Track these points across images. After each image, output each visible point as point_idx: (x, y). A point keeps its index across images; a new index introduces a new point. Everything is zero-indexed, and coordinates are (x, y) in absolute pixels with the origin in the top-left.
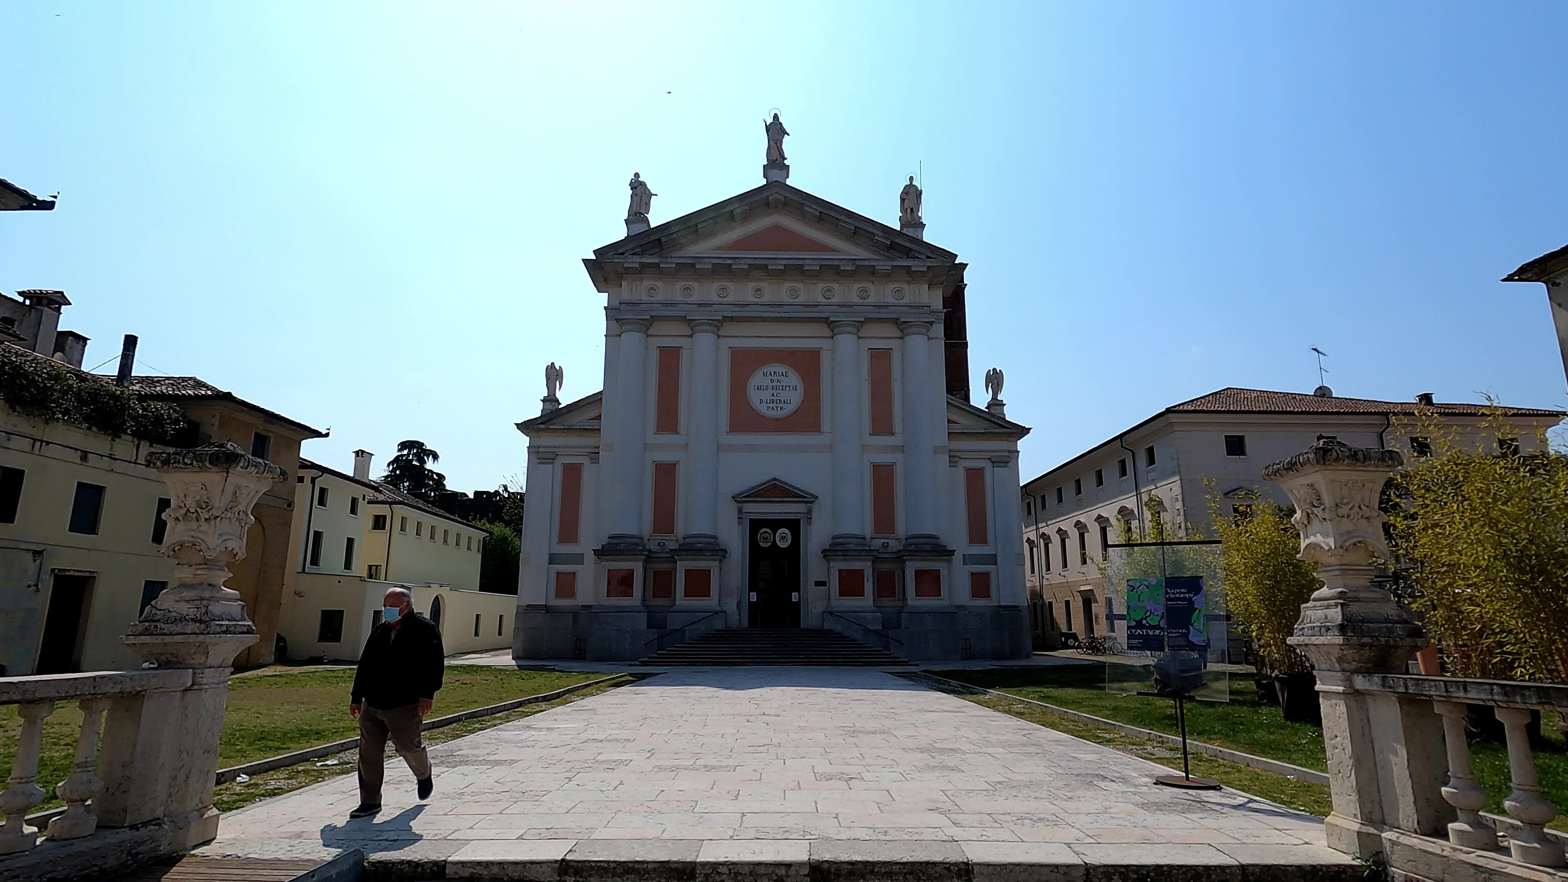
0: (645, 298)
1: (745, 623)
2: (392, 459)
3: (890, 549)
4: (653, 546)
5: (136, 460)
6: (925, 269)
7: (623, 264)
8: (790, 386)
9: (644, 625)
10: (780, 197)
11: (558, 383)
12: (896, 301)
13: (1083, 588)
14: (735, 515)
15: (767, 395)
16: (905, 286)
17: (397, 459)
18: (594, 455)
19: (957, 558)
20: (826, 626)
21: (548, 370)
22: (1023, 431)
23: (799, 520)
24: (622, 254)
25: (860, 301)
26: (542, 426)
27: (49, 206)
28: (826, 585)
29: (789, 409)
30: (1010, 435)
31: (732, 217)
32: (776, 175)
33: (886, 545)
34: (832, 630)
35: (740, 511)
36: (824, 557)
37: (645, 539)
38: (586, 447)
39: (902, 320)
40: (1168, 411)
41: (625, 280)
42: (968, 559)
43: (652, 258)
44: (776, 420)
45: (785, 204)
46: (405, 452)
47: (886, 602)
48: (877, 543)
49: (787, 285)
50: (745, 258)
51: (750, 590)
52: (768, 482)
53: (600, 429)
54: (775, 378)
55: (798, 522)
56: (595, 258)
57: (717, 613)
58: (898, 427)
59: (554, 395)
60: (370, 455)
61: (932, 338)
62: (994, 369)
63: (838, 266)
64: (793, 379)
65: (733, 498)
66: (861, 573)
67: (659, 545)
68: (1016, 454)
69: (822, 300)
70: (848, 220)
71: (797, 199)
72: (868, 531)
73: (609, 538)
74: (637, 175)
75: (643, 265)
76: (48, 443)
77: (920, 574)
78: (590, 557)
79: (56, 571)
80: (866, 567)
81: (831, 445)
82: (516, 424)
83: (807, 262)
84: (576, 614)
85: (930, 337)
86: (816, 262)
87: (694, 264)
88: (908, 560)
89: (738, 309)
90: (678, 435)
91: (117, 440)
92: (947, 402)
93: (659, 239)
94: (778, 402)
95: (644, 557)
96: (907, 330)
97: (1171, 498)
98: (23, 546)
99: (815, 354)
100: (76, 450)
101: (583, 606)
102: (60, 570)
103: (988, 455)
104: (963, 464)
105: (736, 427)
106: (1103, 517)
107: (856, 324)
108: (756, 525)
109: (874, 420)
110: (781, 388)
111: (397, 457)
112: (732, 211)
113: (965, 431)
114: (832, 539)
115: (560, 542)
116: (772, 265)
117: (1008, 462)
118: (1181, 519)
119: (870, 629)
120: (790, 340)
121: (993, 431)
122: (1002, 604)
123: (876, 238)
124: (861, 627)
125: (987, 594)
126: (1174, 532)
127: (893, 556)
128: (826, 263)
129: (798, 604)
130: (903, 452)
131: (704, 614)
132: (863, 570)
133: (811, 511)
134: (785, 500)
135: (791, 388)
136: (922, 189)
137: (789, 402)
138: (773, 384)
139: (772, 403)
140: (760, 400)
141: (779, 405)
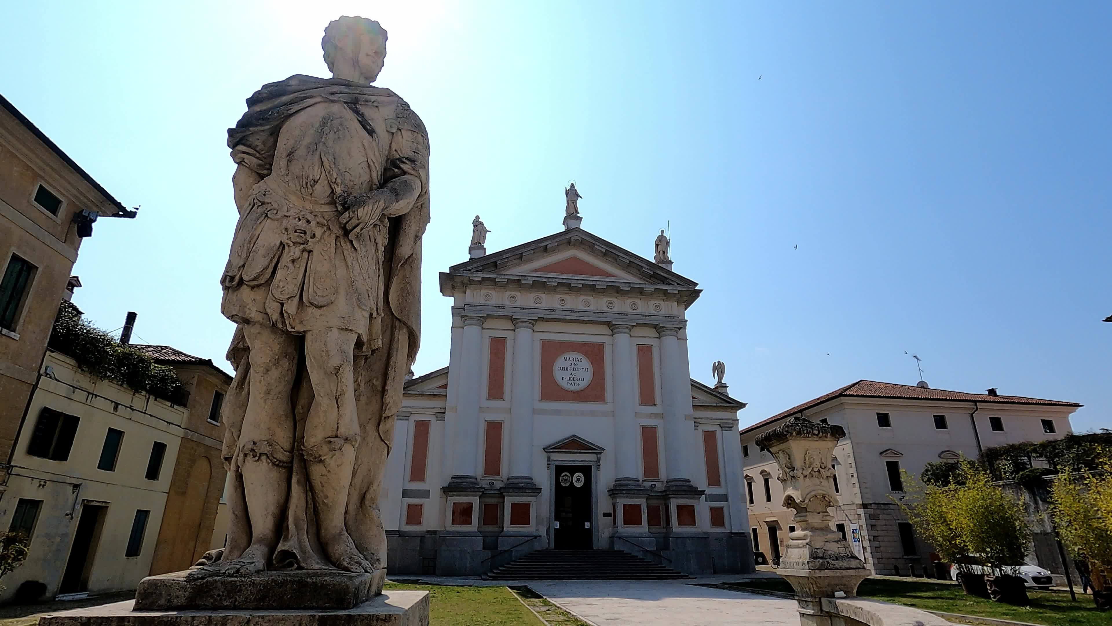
0: (482, 302)
1: (552, 545)
3: (656, 489)
4: (484, 484)
5: (146, 410)
6: (677, 292)
7: (469, 277)
8: (583, 368)
9: (480, 548)
10: (577, 238)
12: (655, 313)
13: (768, 519)
14: (545, 462)
15: (567, 374)
16: (662, 303)
18: (441, 415)
19: (703, 497)
20: (615, 548)
22: (742, 405)
23: (591, 466)
24: (470, 270)
25: (631, 311)
27: (132, 215)
28: (611, 516)
29: (583, 385)
30: (732, 408)
31: (545, 249)
32: (573, 224)
33: (654, 486)
34: (620, 551)
35: (549, 459)
36: (611, 495)
37: (479, 480)
38: (434, 408)
39: (660, 325)
41: (469, 288)
42: (710, 498)
43: (490, 274)
44: (574, 392)
45: (581, 243)
47: (657, 529)
48: (647, 484)
49: (583, 299)
50: (556, 278)
51: (556, 520)
52: (569, 437)
53: (446, 395)
54: (573, 363)
55: (589, 468)
57: (535, 537)
58: (658, 400)
59: (410, 369)
62: (719, 362)
64: (585, 363)
65: (544, 449)
66: (639, 507)
67: (490, 484)
68: (737, 422)
69: (606, 309)
70: (625, 256)
71: (589, 240)
72: (641, 476)
73: (454, 478)
74: (478, 217)
75: (484, 279)
76: (96, 396)
77: (680, 508)
78: (436, 493)
79: (86, 501)
80: (642, 502)
81: (613, 412)
83: (598, 283)
84: (422, 537)
85: (679, 338)
86: (605, 283)
87: (520, 280)
88: (673, 497)
89: (547, 312)
90: (504, 402)
91: (137, 395)
92: (691, 384)
93: (496, 263)
94: (575, 379)
95: (479, 493)
96: (663, 332)
97: (844, 455)
98: (68, 480)
99: (600, 346)
100: (112, 402)
101: (428, 532)
102: (88, 501)
103: (718, 422)
104: (701, 428)
105: (545, 396)
107: (630, 327)
108: (559, 469)
109: (642, 395)
110: (577, 369)
112: (546, 246)
113: (703, 404)
114: (615, 481)
115: (412, 480)
116: (574, 283)
117: (731, 427)
118: (853, 471)
119: (647, 551)
120: (583, 336)
121: (721, 405)
122: (733, 531)
123: (644, 269)
124: (641, 549)
125: (722, 524)
126: (848, 480)
127: (660, 494)
128: (610, 284)
129: (590, 530)
130: (663, 417)
131: (526, 538)
132: (640, 505)
133: (600, 460)
134: (580, 451)
135: (584, 370)
136: (669, 240)
137: (582, 379)
138: (571, 366)
139: (571, 380)
140: (562, 377)
141: (576, 382)
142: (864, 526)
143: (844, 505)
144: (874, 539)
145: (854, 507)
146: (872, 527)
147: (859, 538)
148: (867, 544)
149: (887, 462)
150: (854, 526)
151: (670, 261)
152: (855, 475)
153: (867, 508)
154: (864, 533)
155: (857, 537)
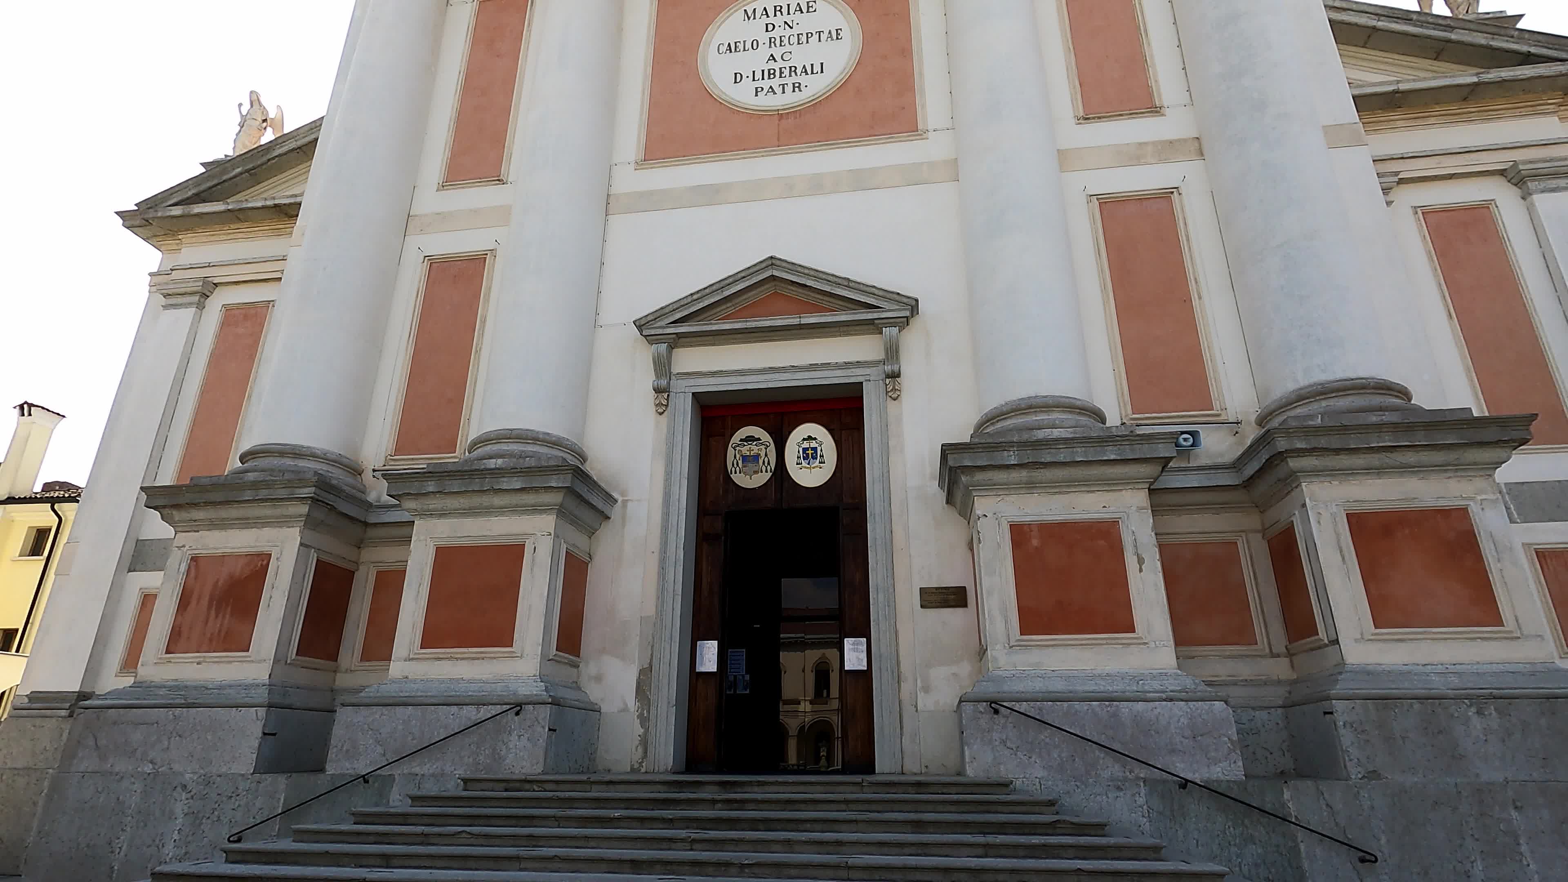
8: (819, 33)
9: (247, 759)
15: (754, 62)
20: (980, 766)
23: (859, 389)
28: (964, 604)
29: (817, 86)
33: (1186, 440)
34: (1005, 785)
35: (662, 367)
44: (781, 116)
51: (697, 633)
52: (751, 271)
54: (778, 21)
55: (853, 395)
57: (518, 706)
58: (1168, 90)
64: (831, 15)
65: (641, 325)
66: (1107, 536)
72: (1110, 402)
77: (1373, 532)
80: (1128, 509)
81: (955, 160)
88: (1316, 473)
90: (502, 187)
94: (786, 72)
95: (305, 509)
103: (1498, 160)
104: (1410, 198)
105: (663, 149)
108: (716, 414)
109: (1086, 83)
110: (794, 40)
114: (978, 427)
119: (1185, 784)
124: (1143, 772)
129: (864, 677)
130: (1202, 155)
131: (471, 714)
132: (1115, 523)
133: (897, 352)
134: (804, 321)
135: (825, 36)
137: (817, 68)
138: (771, 34)
139: (769, 78)
140: (736, 74)
141: (789, 81)
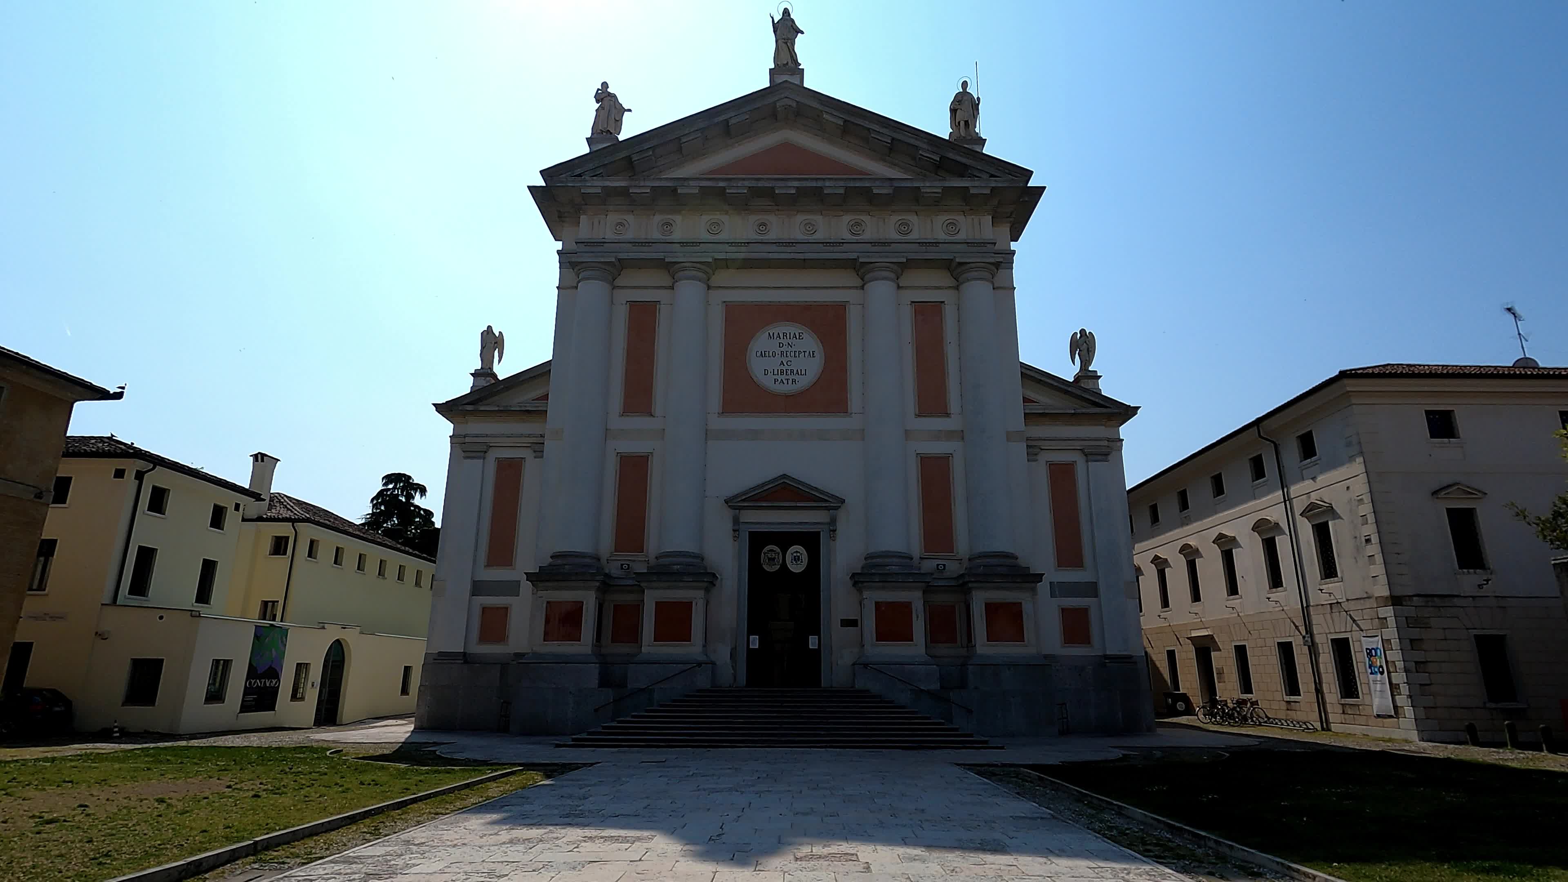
0: (610, 235)
1: (742, 680)
2: (375, 495)
3: (947, 574)
4: (614, 570)
6: (988, 191)
7: (580, 188)
8: (804, 352)
9: (594, 682)
10: (790, 102)
11: (496, 353)
12: (948, 237)
13: (1195, 634)
14: (729, 526)
15: (773, 364)
16: (960, 218)
17: (380, 494)
18: (538, 448)
19: (1043, 587)
20: (860, 685)
21: (484, 336)
22: (1128, 412)
23: (819, 533)
24: (580, 175)
25: (900, 236)
26: (469, 408)
28: (857, 626)
29: (804, 382)
30: (1110, 416)
31: (726, 127)
33: (941, 567)
34: (868, 691)
35: (736, 521)
36: (855, 584)
37: (604, 561)
38: (529, 436)
39: (957, 260)
40: (1343, 375)
41: (584, 211)
42: (1059, 589)
43: (620, 181)
44: (787, 397)
45: (797, 112)
46: (391, 486)
47: (943, 650)
48: (929, 566)
49: (800, 218)
50: (744, 179)
51: (750, 632)
52: (775, 479)
53: (547, 411)
54: (785, 342)
55: (817, 536)
56: (544, 184)
57: (699, 664)
58: (954, 405)
59: (491, 369)
60: (275, 461)
61: (998, 288)
62: (1083, 331)
63: (869, 189)
64: (809, 342)
65: (726, 502)
66: (907, 607)
67: (622, 568)
68: (1119, 444)
69: (848, 236)
70: (883, 131)
71: (815, 104)
72: (916, 548)
73: (551, 557)
74: (605, 85)
75: (607, 191)
77: (992, 609)
78: (525, 585)
80: (915, 598)
81: (863, 430)
82: (434, 405)
83: (827, 184)
84: (505, 665)
85: (996, 285)
86: (842, 183)
87: (677, 187)
88: (974, 588)
89: (734, 249)
90: (652, 418)
92: (1022, 373)
93: (629, 158)
94: (789, 372)
95: (598, 584)
96: (965, 276)
97: (1349, 499)
99: (840, 309)
101: (514, 654)
103: (1078, 445)
104: (1045, 457)
105: (731, 406)
106: (1226, 536)
107: (895, 268)
108: (758, 541)
109: (921, 396)
110: (793, 354)
111: (382, 491)
112: (727, 121)
113: (1047, 411)
114: (866, 559)
115: (489, 565)
116: (780, 187)
117: (1107, 455)
118: (1370, 529)
119: (922, 690)
120: (805, 291)
121: (1084, 411)
122: (1108, 653)
123: (920, 152)
124: (910, 687)
125: (1086, 639)
126: (1358, 549)
127: (953, 583)
128: (852, 184)
129: (817, 652)
130: (963, 439)
131: (681, 667)
132: (910, 603)
133: (835, 520)
134: (798, 505)
135: (807, 354)
136: (978, 99)
137: (803, 372)
138: (782, 349)
139: (781, 375)
140: (765, 370)
141: (791, 377)
142: (1395, 643)
143: (1348, 600)
144: (1416, 667)
145: (1372, 603)
146: (1411, 645)
147: (1381, 666)
148: (1399, 678)
149: (1448, 510)
150: (1368, 643)
151: (981, 138)
152: (1375, 539)
153: (1401, 605)
154: (1395, 655)
155: (1378, 664)
